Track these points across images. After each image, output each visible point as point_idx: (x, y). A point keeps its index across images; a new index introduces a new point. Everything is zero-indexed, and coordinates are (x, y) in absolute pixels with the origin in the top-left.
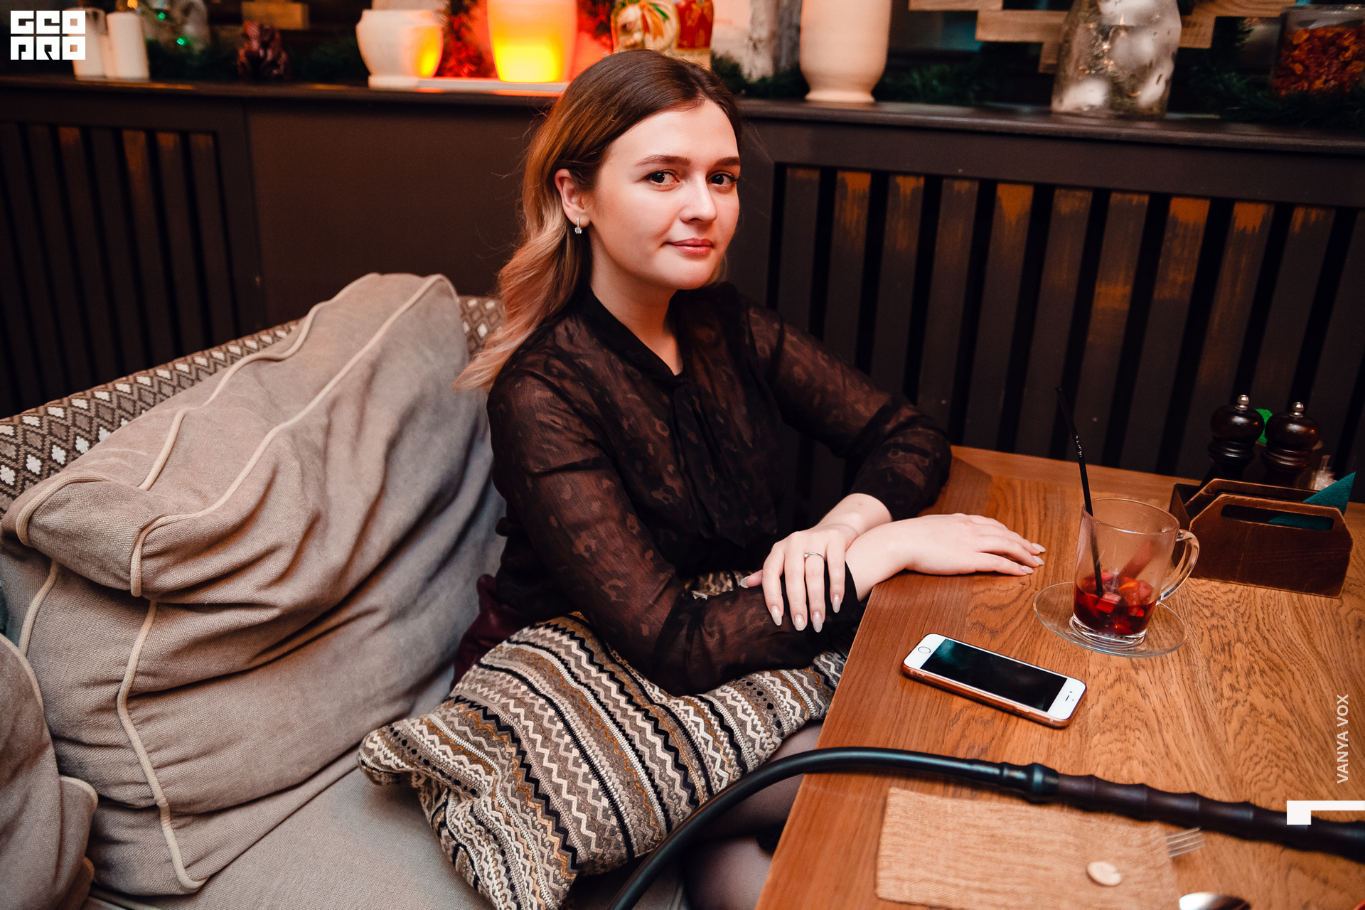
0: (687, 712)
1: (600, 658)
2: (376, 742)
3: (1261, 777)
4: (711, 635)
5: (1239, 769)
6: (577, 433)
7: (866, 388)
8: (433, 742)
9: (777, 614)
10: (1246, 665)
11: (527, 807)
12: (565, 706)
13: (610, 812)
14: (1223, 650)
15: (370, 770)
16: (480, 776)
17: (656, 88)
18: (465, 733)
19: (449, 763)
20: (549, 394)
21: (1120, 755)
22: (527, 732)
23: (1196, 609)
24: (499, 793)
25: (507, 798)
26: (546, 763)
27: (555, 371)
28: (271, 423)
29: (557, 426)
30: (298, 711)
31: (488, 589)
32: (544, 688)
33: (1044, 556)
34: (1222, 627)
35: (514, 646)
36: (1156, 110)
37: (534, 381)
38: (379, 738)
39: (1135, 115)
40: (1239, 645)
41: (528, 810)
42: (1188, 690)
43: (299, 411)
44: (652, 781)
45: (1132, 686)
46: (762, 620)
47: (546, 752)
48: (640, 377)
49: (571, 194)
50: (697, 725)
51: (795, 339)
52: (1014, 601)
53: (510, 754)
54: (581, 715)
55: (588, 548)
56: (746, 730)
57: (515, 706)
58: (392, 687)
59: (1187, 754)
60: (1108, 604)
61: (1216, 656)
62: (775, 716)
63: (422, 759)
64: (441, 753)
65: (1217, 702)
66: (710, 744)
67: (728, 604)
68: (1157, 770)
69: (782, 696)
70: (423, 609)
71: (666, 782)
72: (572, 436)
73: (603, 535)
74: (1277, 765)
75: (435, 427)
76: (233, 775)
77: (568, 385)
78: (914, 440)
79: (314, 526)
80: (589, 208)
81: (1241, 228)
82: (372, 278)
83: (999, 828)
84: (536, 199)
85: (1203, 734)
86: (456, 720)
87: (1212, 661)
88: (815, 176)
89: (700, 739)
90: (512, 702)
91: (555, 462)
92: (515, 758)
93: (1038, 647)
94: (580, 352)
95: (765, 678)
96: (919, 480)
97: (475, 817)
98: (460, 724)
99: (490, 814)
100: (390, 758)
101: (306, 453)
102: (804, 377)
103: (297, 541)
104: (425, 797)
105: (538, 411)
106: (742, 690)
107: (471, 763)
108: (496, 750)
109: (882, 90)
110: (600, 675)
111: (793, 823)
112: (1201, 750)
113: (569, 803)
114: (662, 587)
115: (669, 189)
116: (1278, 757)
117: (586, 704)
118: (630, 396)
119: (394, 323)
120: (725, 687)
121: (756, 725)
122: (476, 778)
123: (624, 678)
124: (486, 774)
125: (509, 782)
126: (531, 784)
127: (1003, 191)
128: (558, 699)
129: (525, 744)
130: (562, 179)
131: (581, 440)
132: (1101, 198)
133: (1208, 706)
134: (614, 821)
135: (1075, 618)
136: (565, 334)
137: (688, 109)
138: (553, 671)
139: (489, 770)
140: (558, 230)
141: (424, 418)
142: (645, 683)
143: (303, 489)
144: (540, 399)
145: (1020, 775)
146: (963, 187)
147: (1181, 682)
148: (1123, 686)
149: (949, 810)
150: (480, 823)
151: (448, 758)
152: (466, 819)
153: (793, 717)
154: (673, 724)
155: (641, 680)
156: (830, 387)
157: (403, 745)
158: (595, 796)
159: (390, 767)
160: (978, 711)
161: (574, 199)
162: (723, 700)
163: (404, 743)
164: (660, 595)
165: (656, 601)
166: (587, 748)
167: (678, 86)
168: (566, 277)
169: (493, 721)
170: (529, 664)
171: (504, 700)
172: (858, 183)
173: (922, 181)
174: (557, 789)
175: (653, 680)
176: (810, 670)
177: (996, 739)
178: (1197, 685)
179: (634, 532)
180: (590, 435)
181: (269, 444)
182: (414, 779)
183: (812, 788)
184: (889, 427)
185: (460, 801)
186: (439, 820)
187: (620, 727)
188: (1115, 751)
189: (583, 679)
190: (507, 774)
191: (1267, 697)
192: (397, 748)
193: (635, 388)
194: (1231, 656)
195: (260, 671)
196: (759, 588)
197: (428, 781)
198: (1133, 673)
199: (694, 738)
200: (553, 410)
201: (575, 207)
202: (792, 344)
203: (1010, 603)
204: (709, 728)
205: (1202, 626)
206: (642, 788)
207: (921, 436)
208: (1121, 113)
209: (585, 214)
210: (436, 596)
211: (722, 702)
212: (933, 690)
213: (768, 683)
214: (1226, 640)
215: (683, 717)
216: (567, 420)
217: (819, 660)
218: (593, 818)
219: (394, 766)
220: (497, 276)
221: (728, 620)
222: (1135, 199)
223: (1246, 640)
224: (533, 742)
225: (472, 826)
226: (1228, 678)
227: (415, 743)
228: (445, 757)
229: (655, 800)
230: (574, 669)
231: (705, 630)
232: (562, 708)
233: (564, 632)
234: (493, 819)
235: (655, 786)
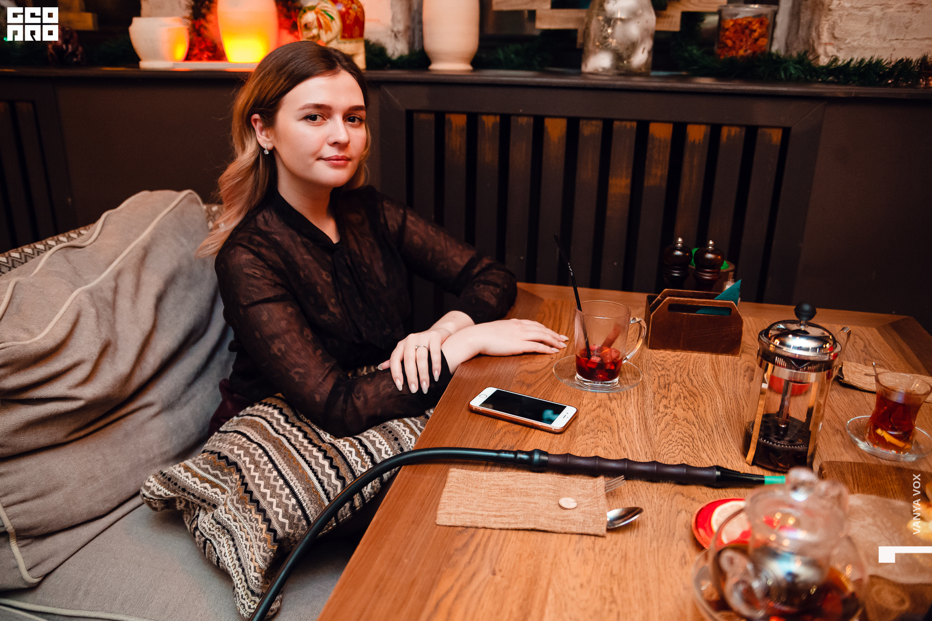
0: (344, 445)
1: (293, 419)
2: (152, 482)
3: (671, 451)
4: (358, 398)
5: (659, 448)
6: (270, 280)
7: (460, 247)
8: (187, 477)
9: (399, 384)
10: (676, 394)
11: (246, 509)
12: (269, 447)
13: (296, 507)
14: (665, 387)
15: (148, 500)
16: (218, 496)
17: (310, 63)
18: (207, 469)
19: (198, 489)
20: (251, 256)
21: (592, 445)
22: (245, 464)
23: (654, 367)
24: (229, 503)
25: (234, 505)
26: (257, 481)
27: (256, 243)
28: (76, 287)
29: (257, 275)
30: (101, 468)
31: (226, 387)
32: (256, 439)
33: (568, 343)
34: (667, 375)
35: (241, 418)
36: (643, 70)
37: (242, 249)
38: (154, 479)
39: (630, 73)
40: (675, 384)
41: (247, 511)
42: (639, 409)
43: (96, 278)
44: (323, 487)
45: (606, 409)
46: (390, 388)
47: (257, 474)
48: (312, 244)
49: (262, 130)
50: (351, 452)
51: (413, 219)
52: (545, 368)
53: (236, 479)
54: (279, 452)
55: (280, 350)
56: (381, 454)
57: (238, 449)
58: (165, 453)
59: (631, 442)
60: (594, 363)
61: (660, 391)
62: (399, 444)
63: (181, 488)
64: (192, 483)
65: (654, 414)
66: (359, 464)
67: (369, 379)
68: (611, 451)
69: (404, 432)
70: (186, 404)
71: (332, 487)
72: (267, 281)
73: (289, 341)
74: (682, 445)
75: (189, 287)
76: (58, 509)
77: (263, 251)
78: (491, 278)
79: (106, 349)
80: (272, 138)
81: (692, 141)
82: (145, 193)
83: (512, 485)
84: (240, 133)
85: (643, 431)
86: (201, 462)
87: (657, 393)
88: (432, 117)
89: (352, 461)
90: (236, 448)
91: (256, 298)
92: (239, 481)
93: (555, 391)
94: (273, 230)
95: (394, 424)
96: (493, 301)
97: (215, 520)
98: (204, 464)
99: (224, 517)
100: (161, 490)
101: (100, 305)
102: (420, 242)
103: (95, 358)
104: (187, 518)
105: (245, 267)
106: (379, 431)
107: (212, 488)
108: (227, 478)
109: (478, 62)
110: (292, 428)
111: (392, 491)
112: (640, 440)
113: (271, 504)
114: (327, 372)
115: (320, 125)
116: (683, 440)
117: (282, 445)
118: (305, 257)
119: (159, 221)
120: (368, 431)
121: (388, 451)
122: (216, 498)
123: (307, 429)
124: (222, 494)
125: (235, 495)
126: (248, 494)
127: (548, 122)
128: (264, 444)
129: (244, 472)
130: (256, 120)
131: (273, 284)
132: (608, 125)
133: (649, 417)
134: (299, 512)
135: (578, 376)
136: (263, 220)
137: (329, 76)
138: (262, 428)
139: (224, 491)
140: (254, 152)
141: (182, 281)
142: (321, 432)
143: (98, 326)
144: (246, 260)
145: (525, 457)
146: (523, 121)
147: (636, 405)
148: (601, 410)
149: (485, 478)
150: (218, 523)
151: (197, 485)
152: (209, 522)
153: (411, 445)
154: (335, 452)
155: (318, 431)
156: (438, 248)
157: (169, 481)
158: (287, 498)
159: (161, 496)
160: (513, 427)
161: (264, 133)
162: (367, 438)
163: (169, 479)
164: (327, 376)
165: (324, 380)
166: (282, 470)
167: (322, 62)
168: (261, 182)
169: (224, 460)
170: (248, 426)
171: (231, 447)
172: (458, 121)
173: (498, 118)
174: (264, 495)
175: (326, 430)
176: (422, 418)
177: (520, 441)
178: (645, 406)
179: (309, 339)
180: (278, 280)
181: (75, 298)
182: (178, 504)
183: (406, 473)
184: (476, 270)
185: (207, 513)
186: (194, 526)
187: (303, 457)
188: (589, 443)
189: (281, 431)
190: (234, 491)
191: (684, 410)
192: (165, 483)
193: (309, 252)
194: (668, 390)
195: (74, 444)
196: (388, 370)
197: (187, 502)
198: (608, 402)
199: (349, 460)
200: (254, 266)
201: (264, 138)
202: (412, 222)
203: (542, 369)
204: (358, 454)
205: (655, 375)
206: (317, 491)
207: (496, 276)
208: (622, 72)
209: (271, 142)
210: (194, 396)
211: (367, 439)
212: (487, 418)
213: (396, 426)
214: (667, 382)
215: (342, 448)
216: (264, 272)
217: (429, 412)
218: (286, 511)
219: (163, 495)
220: (217, 182)
221: (369, 390)
222: (628, 124)
223: (679, 381)
224: (249, 470)
225: (213, 526)
226: (664, 402)
227: (176, 479)
228: (195, 485)
229: (325, 499)
230: (276, 426)
231: (355, 395)
232: (267, 449)
233: (270, 405)
234: (226, 520)
235: (325, 490)
